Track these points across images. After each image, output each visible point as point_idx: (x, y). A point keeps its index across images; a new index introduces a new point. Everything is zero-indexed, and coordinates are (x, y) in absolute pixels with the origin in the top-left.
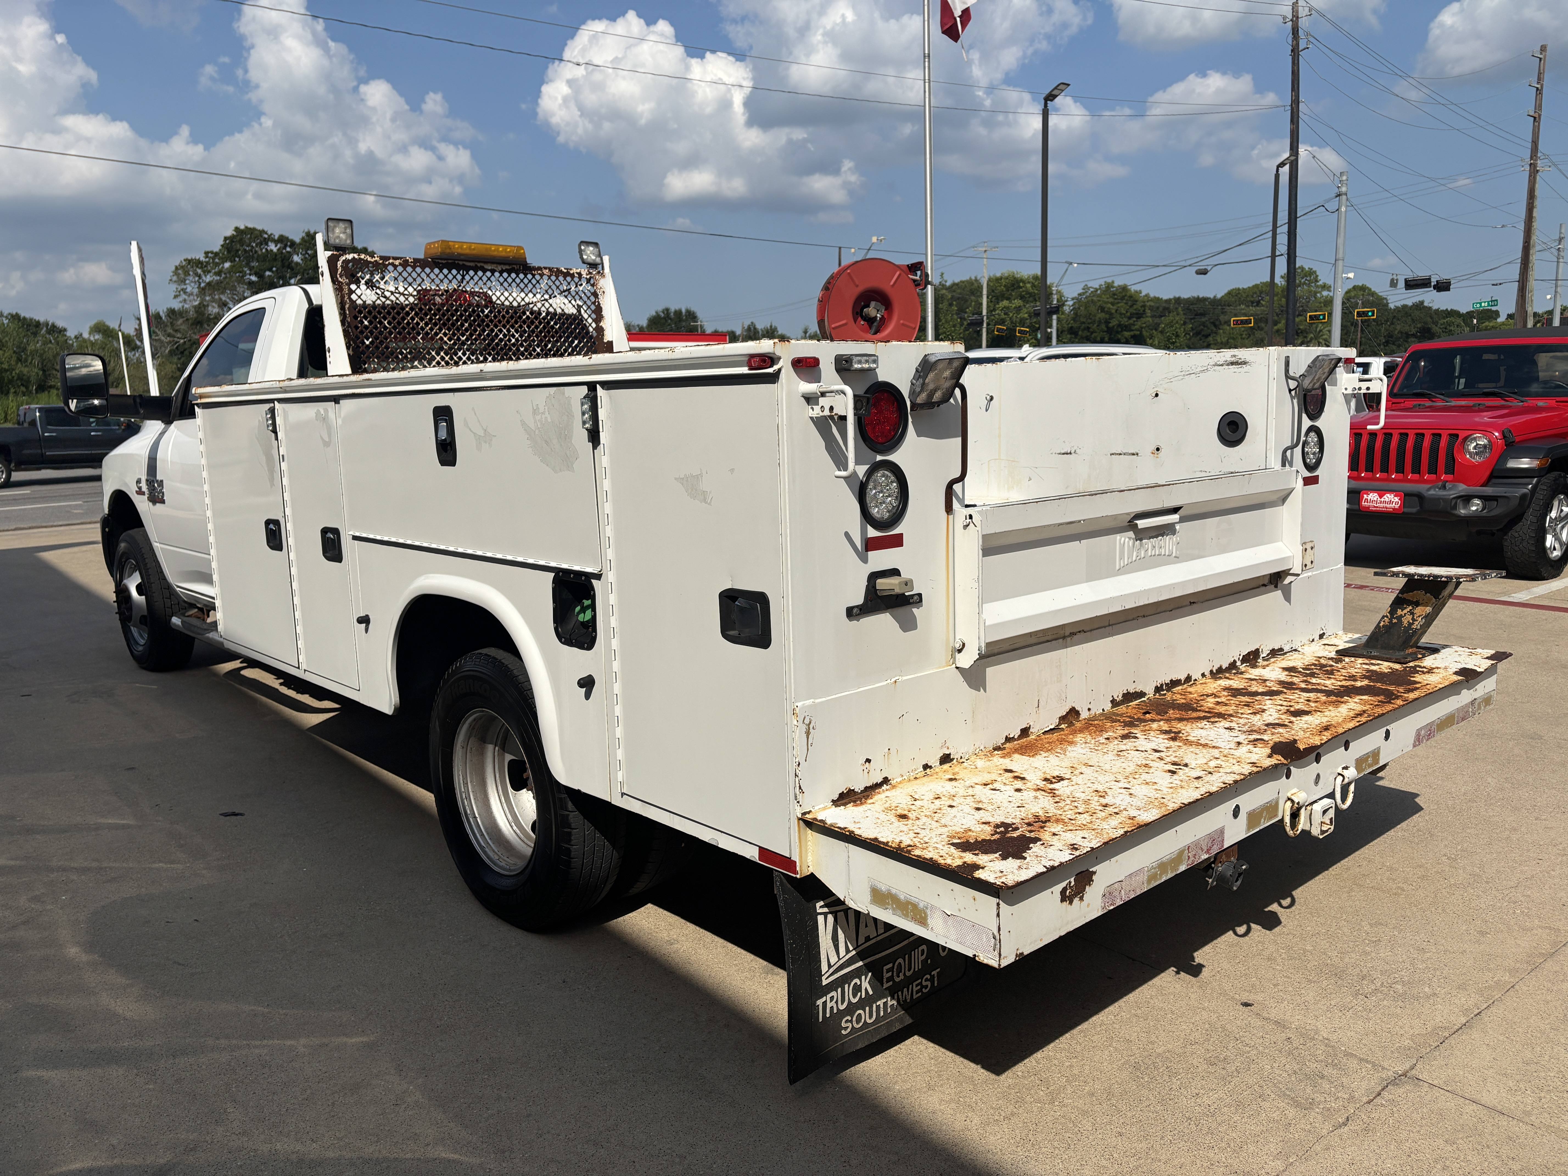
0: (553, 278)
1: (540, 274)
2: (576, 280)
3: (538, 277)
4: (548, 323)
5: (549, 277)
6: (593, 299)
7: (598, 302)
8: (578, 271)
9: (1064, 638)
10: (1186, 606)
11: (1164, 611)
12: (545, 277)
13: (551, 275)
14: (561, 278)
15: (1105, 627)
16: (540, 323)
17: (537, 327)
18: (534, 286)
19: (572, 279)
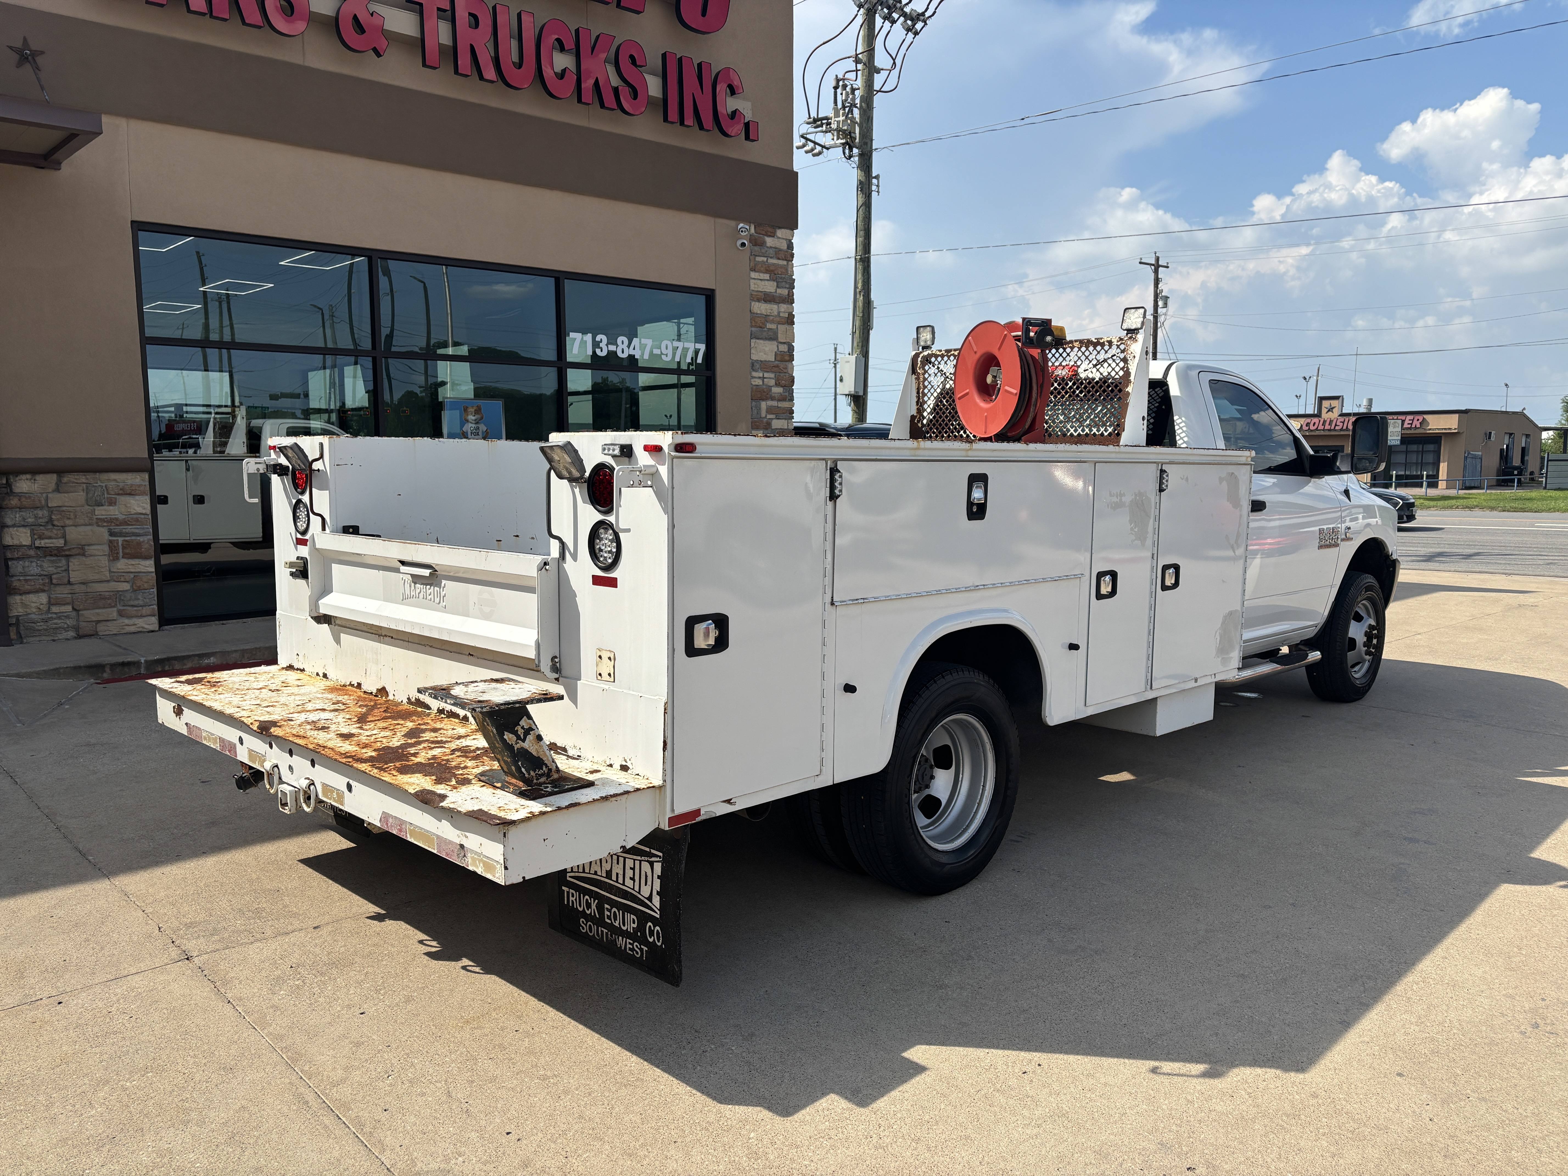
0: (1083, 349)
1: (1070, 347)
2: (1106, 348)
3: (1068, 350)
4: (1074, 392)
5: (1079, 349)
6: (1122, 364)
7: (1127, 367)
8: (1109, 339)
9: (380, 636)
10: (465, 655)
11: (447, 651)
12: (1076, 349)
13: (1081, 347)
14: (1091, 348)
15: (404, 641)
16: (1066, 393)
17: (1063, 397)
18: (1064, 359)
19: (1103, 348)
